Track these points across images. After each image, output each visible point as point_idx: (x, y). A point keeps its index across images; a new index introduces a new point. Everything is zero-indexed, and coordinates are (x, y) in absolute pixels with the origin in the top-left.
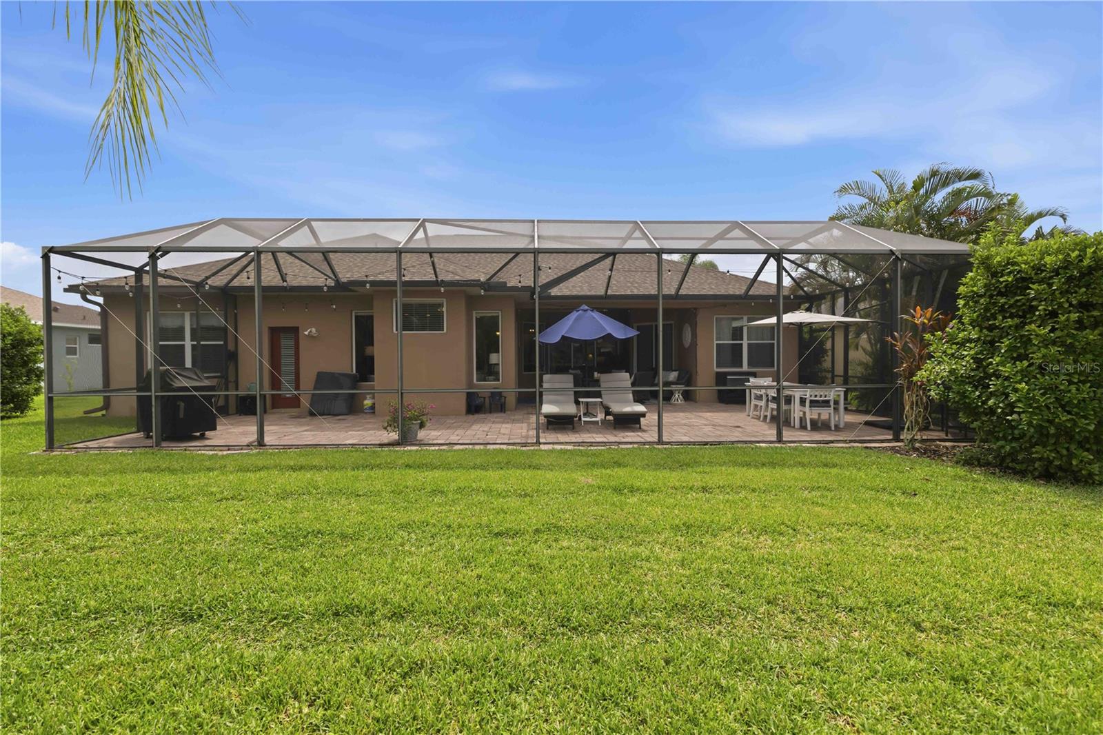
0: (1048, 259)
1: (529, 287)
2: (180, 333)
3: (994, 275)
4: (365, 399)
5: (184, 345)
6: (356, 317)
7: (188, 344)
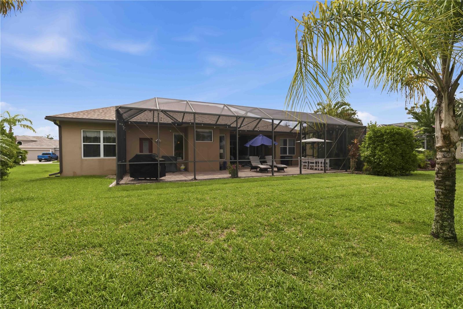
0: (388, 131)
1: (235, 127)
2: (97, 139)
3: (375, 133)
4: (181, 166)
5: (100, 145)
6: (174, 135)
7: (102, 144)
